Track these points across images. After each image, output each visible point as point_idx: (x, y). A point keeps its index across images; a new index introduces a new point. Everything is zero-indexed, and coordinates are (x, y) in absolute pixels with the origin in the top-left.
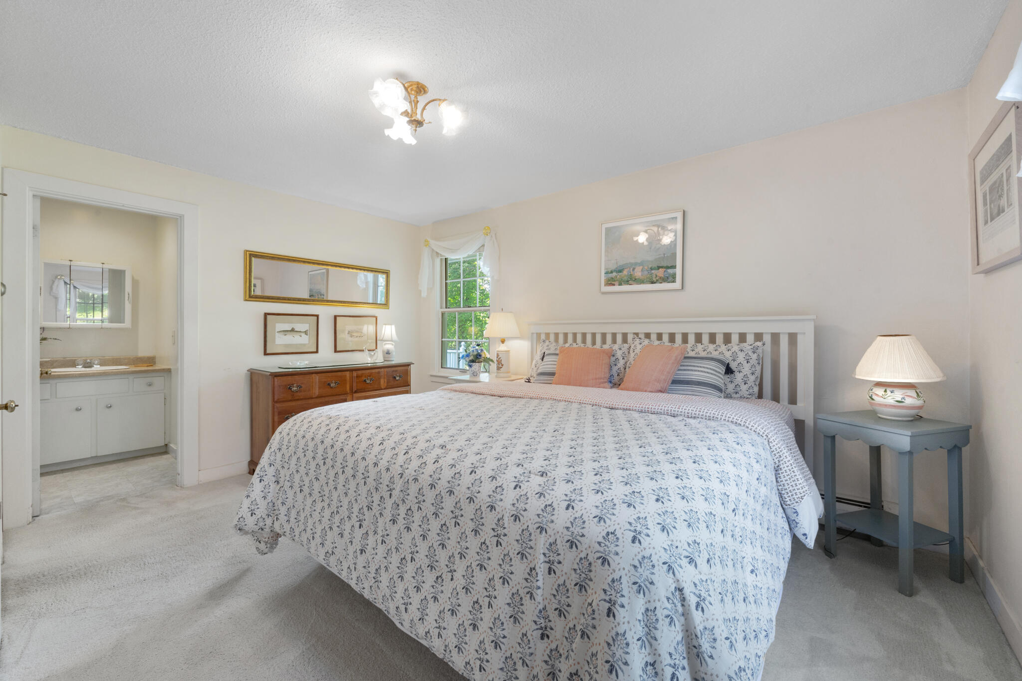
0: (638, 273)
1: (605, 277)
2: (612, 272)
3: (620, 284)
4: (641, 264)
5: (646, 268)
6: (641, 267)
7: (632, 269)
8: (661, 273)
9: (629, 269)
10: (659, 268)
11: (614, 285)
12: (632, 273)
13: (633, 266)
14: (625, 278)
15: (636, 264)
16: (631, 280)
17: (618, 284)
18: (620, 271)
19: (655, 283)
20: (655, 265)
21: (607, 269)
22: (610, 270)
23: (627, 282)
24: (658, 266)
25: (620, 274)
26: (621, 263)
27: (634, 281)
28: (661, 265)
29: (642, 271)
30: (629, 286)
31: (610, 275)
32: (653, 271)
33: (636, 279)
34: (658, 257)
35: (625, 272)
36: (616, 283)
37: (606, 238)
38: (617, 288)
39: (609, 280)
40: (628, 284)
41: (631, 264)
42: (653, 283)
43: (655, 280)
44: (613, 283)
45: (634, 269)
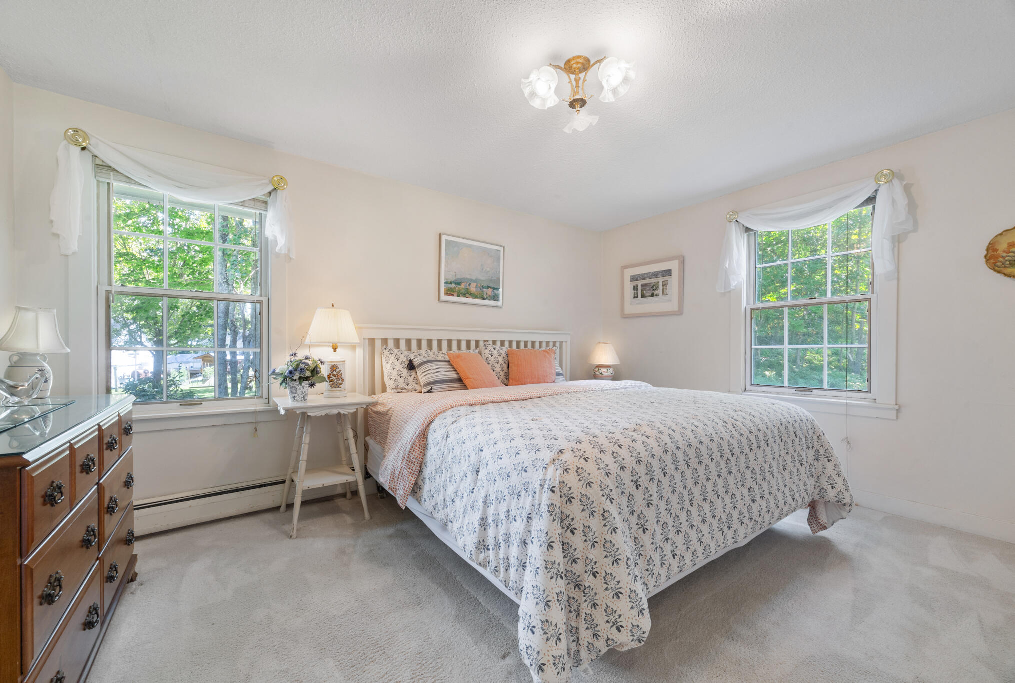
0: (473, 289)
1: (445, 286)
2: (451, 283)
3: (458, 296)
4: (476, 281)
5: (479, 285)
6: (475, 284)
7: (468, 284)
8: (489, 292)
9: (465, 283)
10: (488, 287)
11: (453, 295)
12: (468, 287)
13: (470, 282)
14: (463, 291)
15: (471, 280)
16: (466, 293)
17: (456, 295)
18: (459, 284)
19: (486, 299)
20: (485, 284)
21: (447, 279)
22: (449, 281)
23: (464, 295)
24: (487, 286)
25: (458, 286)
26: (459, 276)
27: (470, 295)
28: (490, 286)
29: (476, 287)
30: (466, 298)
31: (450, 286)
32: (484, 289)
33: (471, 293)
34: (487, 278)
35: (463, 286)
36: (455, 294)
37: (446, 250)
38: (455, 298)
39: (448, 290)
40: (465, 297)
41: (468, 279)
42: (484, 299)
43: (485, 297)
44: (452, 293)
45: (470, 284)
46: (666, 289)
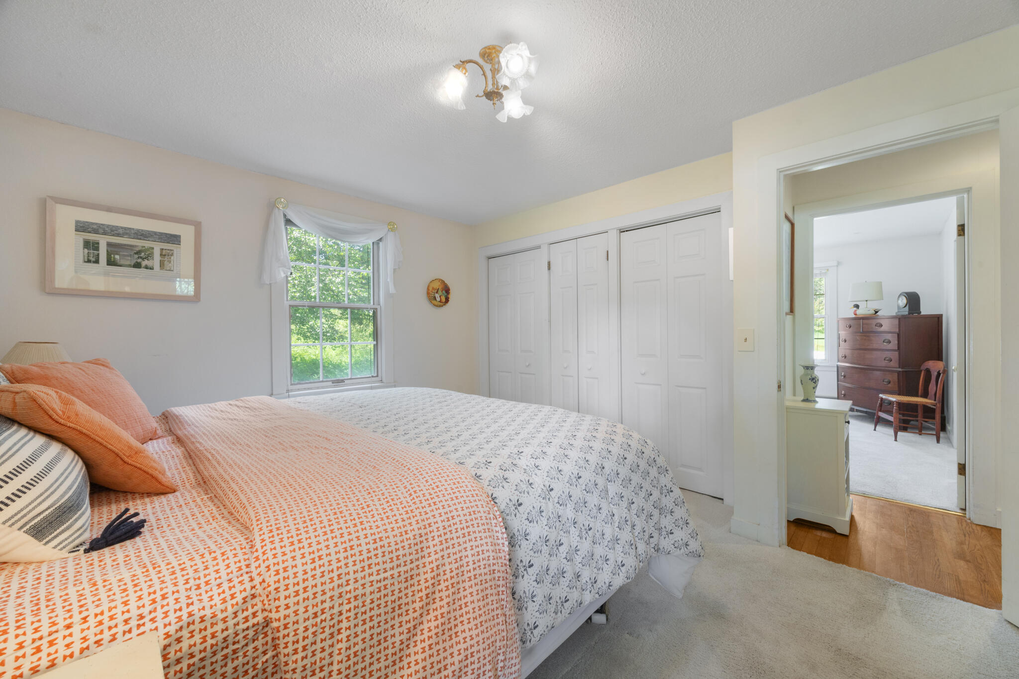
46: (170, 262)
